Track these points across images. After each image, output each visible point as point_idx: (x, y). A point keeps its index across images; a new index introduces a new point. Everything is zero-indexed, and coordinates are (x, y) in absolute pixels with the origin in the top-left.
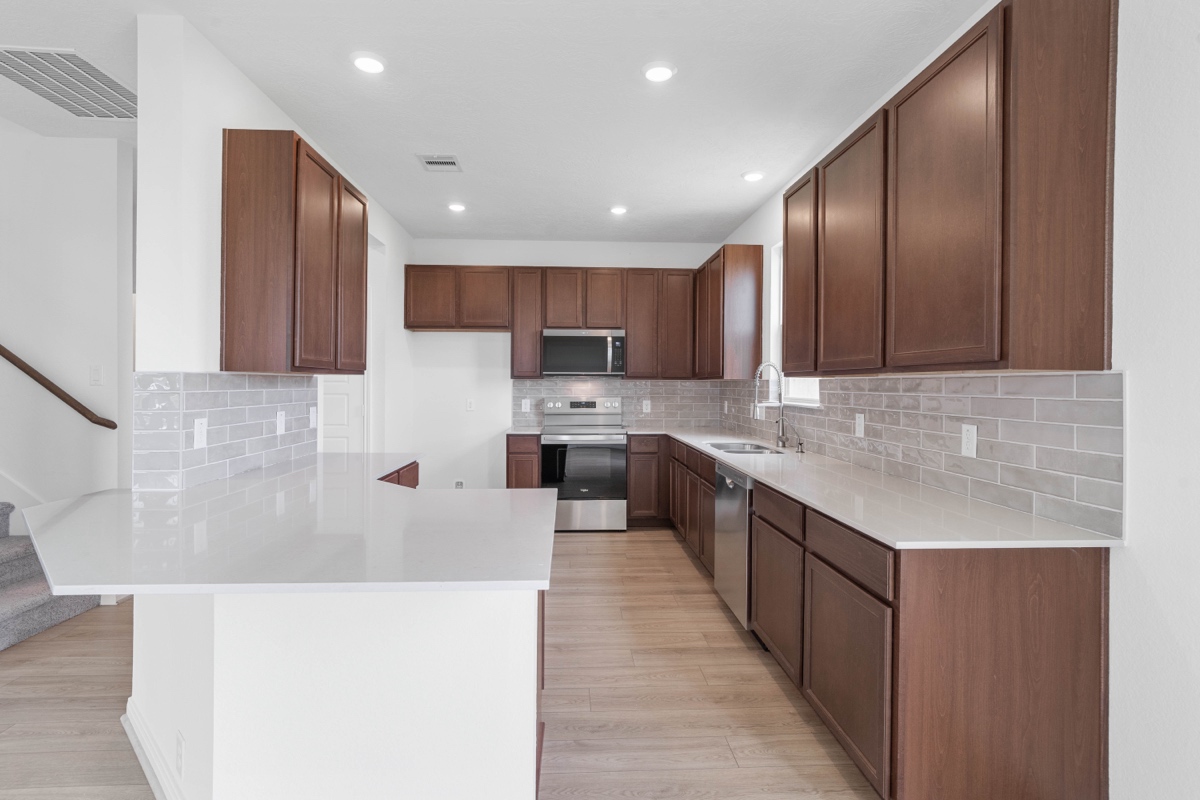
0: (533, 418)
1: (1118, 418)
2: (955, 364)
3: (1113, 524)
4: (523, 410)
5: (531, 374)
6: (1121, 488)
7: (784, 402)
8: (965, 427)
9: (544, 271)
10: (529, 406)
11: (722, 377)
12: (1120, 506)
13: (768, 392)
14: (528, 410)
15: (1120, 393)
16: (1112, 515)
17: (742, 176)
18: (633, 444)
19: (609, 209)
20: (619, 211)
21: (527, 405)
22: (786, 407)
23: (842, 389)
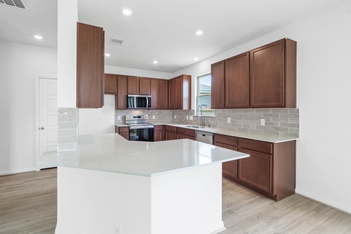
0: (121, 121)
1: (298, 117)
2: (271, 107)
3: (297, 136)
4: (118, 119)
5: (123, 108)
6: (299, 129)
7: (202, 115)
8: (262, 120)
9: (127, 77)
10: (120, 118)
11: (182, 109)
12: (299, 132)
13: (194, 113)
14: (120, 119)
15: (298, 112)
16: (297, 134)
17: (193, 58)
18: (155, 128)
19: (153, 62)
20: (155, 62)
21: (119, 118)
22: (202, 116)
23: (223, 112)
